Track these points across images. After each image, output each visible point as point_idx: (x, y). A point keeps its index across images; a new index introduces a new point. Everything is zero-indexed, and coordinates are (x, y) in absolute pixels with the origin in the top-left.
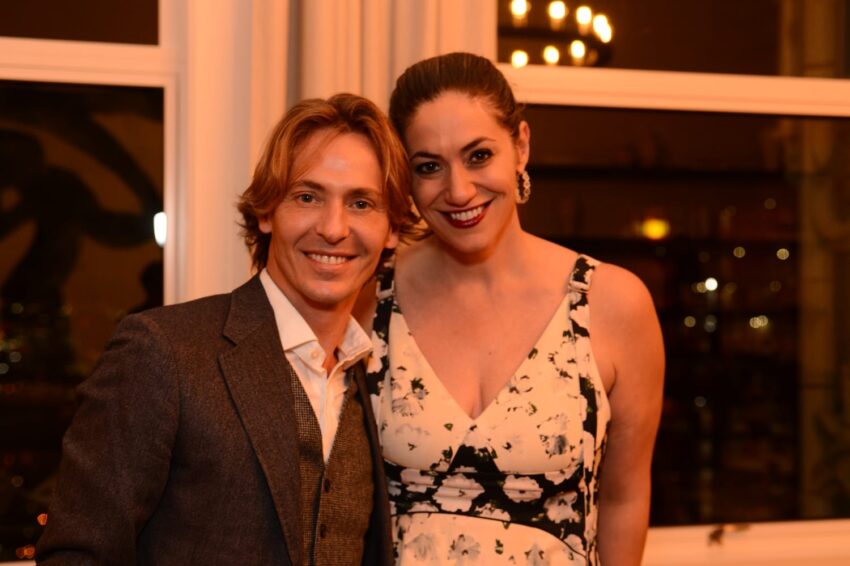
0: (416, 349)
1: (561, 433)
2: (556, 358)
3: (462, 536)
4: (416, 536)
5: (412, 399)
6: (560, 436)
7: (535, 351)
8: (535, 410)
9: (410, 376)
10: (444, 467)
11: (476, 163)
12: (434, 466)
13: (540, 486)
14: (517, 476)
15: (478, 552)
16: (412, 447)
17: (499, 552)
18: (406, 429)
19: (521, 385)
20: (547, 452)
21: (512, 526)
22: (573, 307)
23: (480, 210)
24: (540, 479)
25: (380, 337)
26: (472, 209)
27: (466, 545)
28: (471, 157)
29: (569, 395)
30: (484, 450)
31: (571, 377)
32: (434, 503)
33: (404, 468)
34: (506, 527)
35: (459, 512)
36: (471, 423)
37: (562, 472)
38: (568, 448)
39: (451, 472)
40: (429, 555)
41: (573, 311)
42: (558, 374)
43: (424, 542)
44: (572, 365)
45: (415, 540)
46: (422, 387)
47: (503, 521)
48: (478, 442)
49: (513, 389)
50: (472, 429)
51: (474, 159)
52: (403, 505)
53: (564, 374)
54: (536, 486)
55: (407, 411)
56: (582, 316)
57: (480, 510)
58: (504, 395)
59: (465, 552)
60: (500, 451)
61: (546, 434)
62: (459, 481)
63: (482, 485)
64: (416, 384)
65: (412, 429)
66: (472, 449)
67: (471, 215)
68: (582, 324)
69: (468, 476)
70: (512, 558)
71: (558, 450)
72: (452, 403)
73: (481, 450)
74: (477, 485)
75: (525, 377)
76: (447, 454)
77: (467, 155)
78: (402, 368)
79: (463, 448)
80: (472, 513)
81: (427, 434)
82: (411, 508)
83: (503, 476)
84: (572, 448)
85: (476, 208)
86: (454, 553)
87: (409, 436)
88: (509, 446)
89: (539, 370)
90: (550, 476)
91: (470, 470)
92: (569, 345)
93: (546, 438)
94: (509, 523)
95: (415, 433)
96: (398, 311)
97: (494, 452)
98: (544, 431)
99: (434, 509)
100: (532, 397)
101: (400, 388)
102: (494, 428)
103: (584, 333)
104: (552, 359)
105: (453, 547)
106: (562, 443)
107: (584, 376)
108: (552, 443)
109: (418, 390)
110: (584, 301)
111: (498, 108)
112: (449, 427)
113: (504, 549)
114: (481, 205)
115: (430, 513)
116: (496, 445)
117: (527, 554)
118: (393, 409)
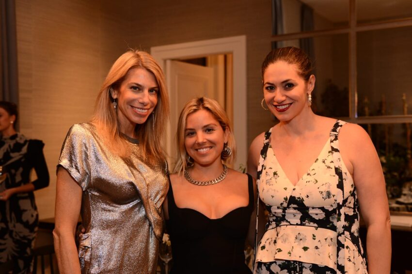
0: (276, 161)
1: (329, 190)
2: (325, 161)
3: (299, 234)
4: (282, 234)
5: (273, 179)
6: (327, 191)
7: (317, 159)
8: (317, 182)
9: (273, 171)
10: (285, 205)
11: (287, 88)
12: (282, 204)
13: (323, 212)
14: (313, 208)
15: (306, 239)
16: (273, 197)
17: (314, 239)
18: (270, 190)
19: (312, 173)
20: (323, 198)
21: (319, 228)
22: (332, 141)
23: (287, 106)
24: (322, 209)
25: (263, 157)
26: (284, 105)
27: (301, 237)
28: (286, 85)
29: (331, 175)
30: (299, 198)
31: (331, 168)
32: (287, 221)
33: (271, 206)
34: (316, 229)
35: (297, 224)
36: (293, 187)
37: (332, 206)
38: (332, 196)
39: (288, 207)
40: (287, 242)
41: (332, 143)
42: (326, 167)
43: (285, 237)
44: (332, 163)
45: (282, 236)
46: (277, 174)
47: (315, 227)
48: (296, 195)
49: (308, 174)
50: (294, 189)
51: (287, 87)
52: (278, 223)
53: (329, 167)
54: (322, 212)
55: (271, 183)
56: (335, 145)
57: (305, 223)
58: (305, 176)
59: (301, 239)
60: (305, 199)
61: (322, 191)
62: (292, 211)
63: (301, 212)
64: (275, 174)
65: (272, 190)
66: (294, 197)
67: (283, 107)
68: (335, 147)
69: (295, 208)
70: (319, 241)
71: (327, 197)
72: (287, 180)
73: (298, 198)
74: (299, 212)
75: (313, 169)
76: (286, 199)
77: (284, 84)
78: (271, 168)
79: (291, 197)
80: (301, 224)
81: (278, 191)
82: (280, 224)
83: (308, 208)
84: (334, 196)
85: (286, 105)
86: (297, 240)
87: (272, 193)
88: (308, 196)
89: (319, 167)
90: (327, 207)
91: (295, 206)
92: (331, 156)
93: (322, 192)
94: (317, 228)
95: (273, 191)
96: (270, 147)
97: (303, 199)
98: (321, 190)
99: (288, 224)
100: (316, 177)
101: (269, 175)
102: (302, 189)
103: (337, 150)
104: (324, 162)
105: (296, 238)
106: (329, 194)
107: (337, 167)
108: (325, 194)
109: (275, 176)
110: (336, 139)
111: (299, 69)
112: (286, 189)
113: (316, 237)
114: (288, 104)
115: (287, 225)
116: (303, 196)
117: (326, 239)
118: (266, 183)
